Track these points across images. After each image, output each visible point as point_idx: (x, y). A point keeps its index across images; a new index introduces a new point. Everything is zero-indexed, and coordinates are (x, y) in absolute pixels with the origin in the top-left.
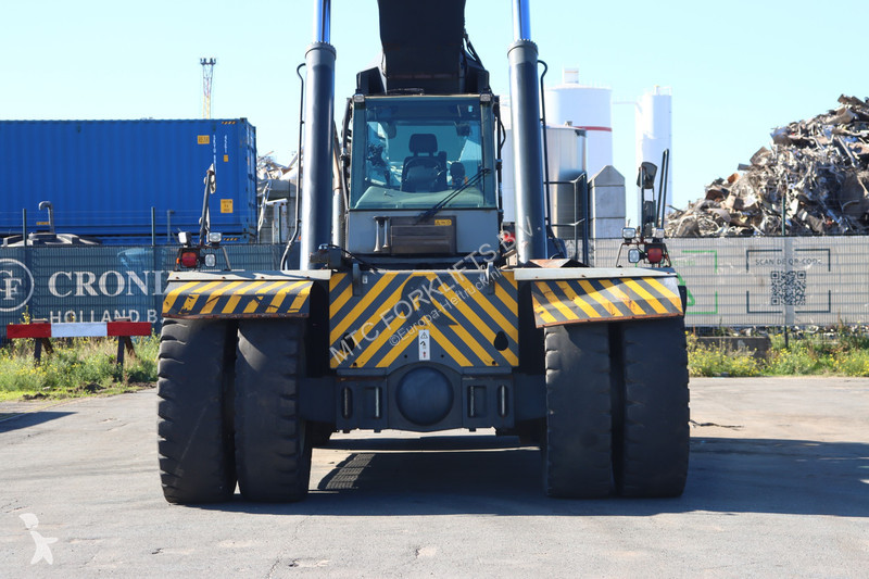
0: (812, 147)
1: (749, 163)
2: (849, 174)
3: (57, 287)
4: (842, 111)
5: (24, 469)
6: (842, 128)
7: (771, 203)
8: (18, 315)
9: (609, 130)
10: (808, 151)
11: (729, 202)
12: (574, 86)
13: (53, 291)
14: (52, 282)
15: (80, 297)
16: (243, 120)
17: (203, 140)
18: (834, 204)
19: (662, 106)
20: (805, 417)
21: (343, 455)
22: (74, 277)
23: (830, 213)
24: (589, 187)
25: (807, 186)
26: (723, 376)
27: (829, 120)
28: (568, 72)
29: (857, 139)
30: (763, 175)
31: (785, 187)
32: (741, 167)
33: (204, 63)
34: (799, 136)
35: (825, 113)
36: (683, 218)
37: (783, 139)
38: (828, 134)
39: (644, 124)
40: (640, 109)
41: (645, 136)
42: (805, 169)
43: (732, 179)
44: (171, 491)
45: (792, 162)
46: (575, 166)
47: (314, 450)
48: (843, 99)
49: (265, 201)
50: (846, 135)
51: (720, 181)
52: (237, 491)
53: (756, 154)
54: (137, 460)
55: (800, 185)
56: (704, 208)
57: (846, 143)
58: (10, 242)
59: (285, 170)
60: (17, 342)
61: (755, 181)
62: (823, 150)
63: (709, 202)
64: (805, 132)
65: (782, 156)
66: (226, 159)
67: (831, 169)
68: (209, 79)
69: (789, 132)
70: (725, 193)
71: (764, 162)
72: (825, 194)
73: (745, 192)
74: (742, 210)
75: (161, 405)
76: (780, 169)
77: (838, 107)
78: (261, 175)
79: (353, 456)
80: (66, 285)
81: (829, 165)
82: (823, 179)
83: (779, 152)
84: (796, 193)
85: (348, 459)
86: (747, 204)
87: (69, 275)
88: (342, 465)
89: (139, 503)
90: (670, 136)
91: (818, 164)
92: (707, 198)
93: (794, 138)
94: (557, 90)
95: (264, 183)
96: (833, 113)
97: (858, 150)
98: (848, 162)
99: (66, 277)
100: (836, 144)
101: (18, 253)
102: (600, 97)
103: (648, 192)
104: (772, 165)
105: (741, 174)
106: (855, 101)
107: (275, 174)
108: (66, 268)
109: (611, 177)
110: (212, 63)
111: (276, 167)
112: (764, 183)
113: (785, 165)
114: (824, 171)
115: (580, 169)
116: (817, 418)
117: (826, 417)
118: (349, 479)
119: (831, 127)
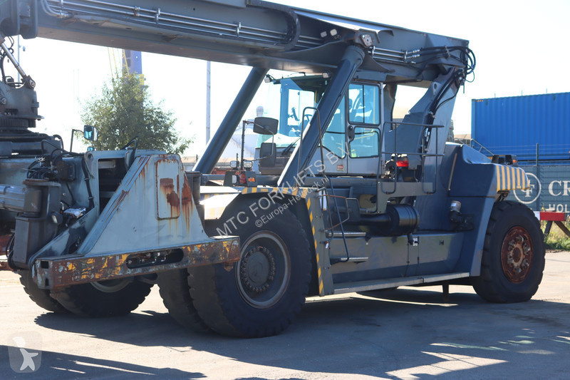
3: (553, 189)
13: (551, 192)
14: (551, 186)
15: (566, 196)
22: (563, 184)
80: (558, 189)
87: (560, 182)
99: (558, 184)
108: (558, 178)
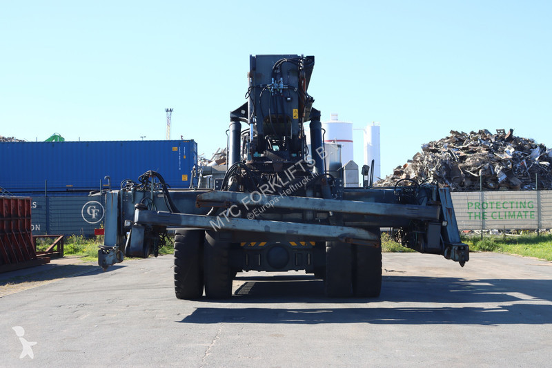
0: (439, 152)
1: (412, 159)
2: (455, 165)
4: (452, 137)
5: (115, 287)
6: (452, 145)
7: (422, 177)
8: (98, 225)
9: (352, 141)
10: (437, 154)
11: (404, 176)
12: (335, 121)
16: (192, 140)
17: (175, 149)
18: (449, 177)
19: (376, 131)
20: (432, 268)
21: (242, 283)
23: (447, 181)
24: (342, 169)
25: (437, 169)
26: (400, 252)
27: (446, 141)
28: (333, 115)
29: (458, 149)
30: (418, 165)
31: (428, 170)
32: (409, 161)
33: (167, 111)
34: (434, 148)
35: (445, 138)
36: (384, 183)
37: (427, 149)
38: (446, 147)
39: (367, 139)
40: (366, 133)
41: (368, 145)
42: (436, 162)
43: (405, 166)
44: (179, 294)
45: (430, 159)
46: (336, 160)
47: (234, 281)
48: (452, 132)
49: (201, 175)
50: (453, 147)
51: (400, 167)
52: (204, 294)
53: (415, 155)
54: (159, 284)
55: (434, 169)
56: (393, 179)
57: (454, 151)
58: (92, 194)
59: (210, 162)
60: (98, 237)
61: (415, 167)
62: (444, 154)
63: (395, 176)
64: (436, 146)
65: (426, 157)
66: (185, 157)
67: (447, 163)
68: (169, 118)
69: (429, 146)
70: (402, 172)
71: (418, 159)
72: (444, 173)
73: (410, 172)
74: (410, 180)
75: (175, 260)
76: (425, 162)
77: (450, 135)
78: (199, 164)
79: (247, 283)
81: (446, 161)
82: (444, 167)
83: (425, 155)
84: (432, 173)
85: (245, 284)
86: (411, 178)
88: (242, 286)
89: (165, 299)
90: (379, 144)
91: (442, 160)
92: (394, 174)
93: (431, 149)
94: (328, 123)
95: (201, 167)
96: (448, 138)
97: (458, 154)
98: (454, 160)
100: (449, 151)
101: (97, 198)
102: (347, 127)
103: (366, 177)
104: (422, 160)
105: (409, 164)
106: (457, 133)
107: (205, 163)
109: (352, 165)
110: (171, 111)
111: (205, 160)
112: (419, 168)
113: (428, 160)
114: (444, 163)
115: (339, 162)
116: (436, 268)
117: (440, 268)
118: (246, 291)
119: (447, 144)
